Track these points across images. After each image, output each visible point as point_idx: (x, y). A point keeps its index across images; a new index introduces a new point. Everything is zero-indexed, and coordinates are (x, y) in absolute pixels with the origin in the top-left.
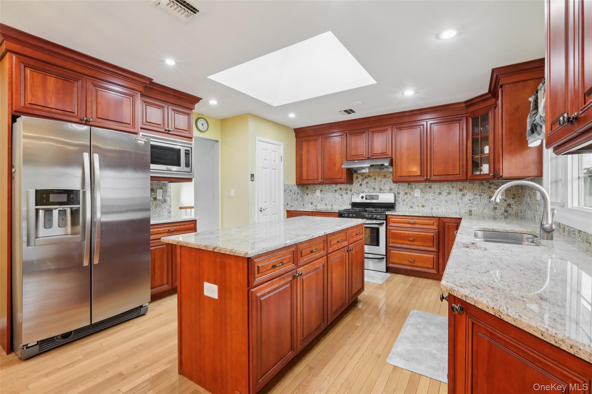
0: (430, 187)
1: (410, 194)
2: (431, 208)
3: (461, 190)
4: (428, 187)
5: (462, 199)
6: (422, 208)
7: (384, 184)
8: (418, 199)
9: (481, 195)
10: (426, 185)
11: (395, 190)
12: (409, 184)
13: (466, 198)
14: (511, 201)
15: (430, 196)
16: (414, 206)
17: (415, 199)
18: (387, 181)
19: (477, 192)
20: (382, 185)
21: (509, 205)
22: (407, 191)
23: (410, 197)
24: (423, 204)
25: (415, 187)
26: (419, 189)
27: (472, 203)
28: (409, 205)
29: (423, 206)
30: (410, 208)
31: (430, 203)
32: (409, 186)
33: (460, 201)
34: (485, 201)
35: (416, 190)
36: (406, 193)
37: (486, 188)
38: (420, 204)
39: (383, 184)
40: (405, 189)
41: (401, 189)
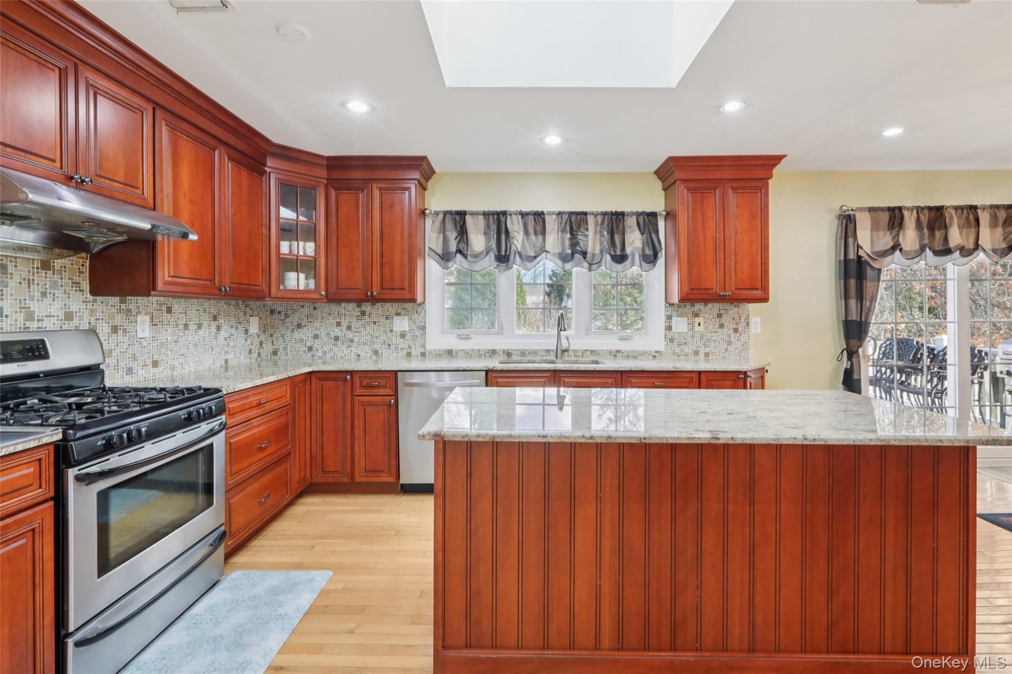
0: (169, 310)
1: (125, 331)
2: (170, 365)
3: (215, 318)
4: (164, 308)
5: (216, 338)
6: (153, 370)
7: (44, 294)
8: (145, 344)
9: (237, 329)
10: (161, 304)
11: (81, 318)
12: (122, 300)
13: (223, 334)
14: (262, 338)
15: (167, 334)
16: (134, 365)
17: (137, 345)
18: (55, 285)
19: (233, 323)
20: (32, 298)
21: (261, 343)
22: (119, 320)
23: (126, 339)
24: (156, 358)
25: (138, 308)
26: (146, 314)
27: (228, 345)
28: (122, 364)
29: (155, 364)
30: (127, 375)
31: (169, 353)
32: (123, 307)
33: (214, 343)
34: (239, 335)
35: (139, 318)
36: (115, 329)
37: (241, 315)
38: (149, 358)
39: (37, 295)
40: (112, 317)
41: (99, 315)
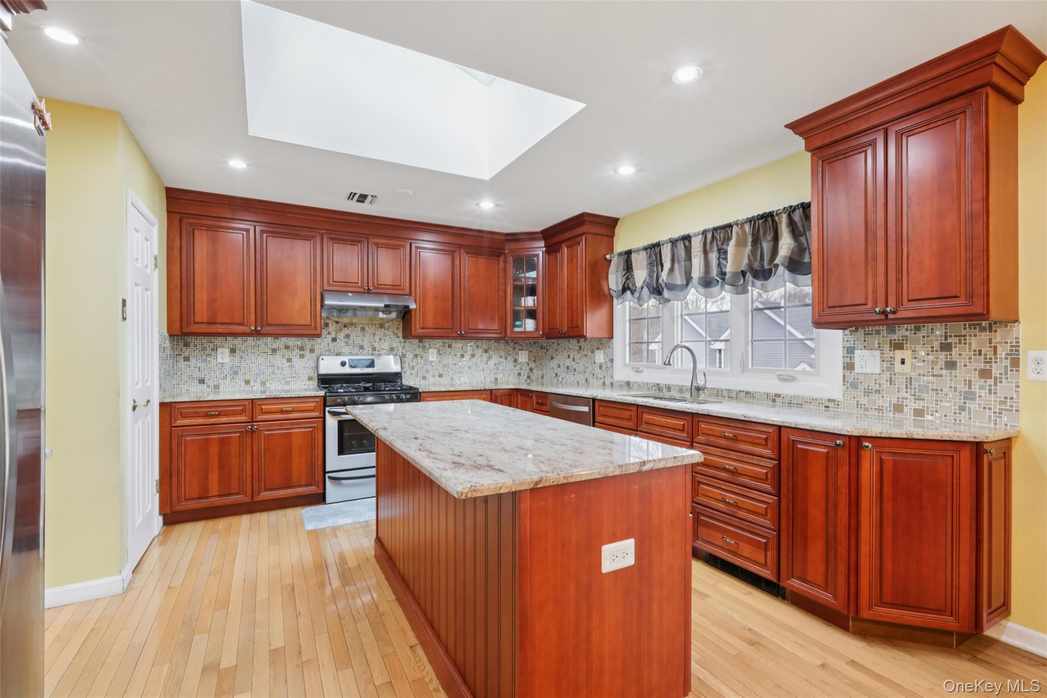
0: (450, 346)
1: (422, 357)
2: (451, 377)
3: (486, 351)
4: (447, 346)
5: (487, 363)
6: (439, 379)
7: (380, 339)
8: (434, 364)
9: (506, 358)
10: (444, 343)
11: (398, 350)
12: (421, 341)
13: (492, 362)
14: (533, 365)
15: (449, 360)
16: (427, 376)
17: (429, 364)
18: (385, 335)
19: (503, 355)
20: (375, 341)
21: (531, 370)
22: (418, 351)
23: (422, 361)
24: (441, 372)
25: (430, 345)
26: (435, 348)
27: (498, 369)
28: (420, 374)
29: (440, 376)
30: (423, 379)
31: (450, 371)
32: (421, 344)
33: (485, 366)
34: (510, 364)
35: (430, 350)
36: (416, 356)
37: (511, 349)
38: (436, 372)
39: (377, 340)
40: (414, 349)
41: (407, 349)
